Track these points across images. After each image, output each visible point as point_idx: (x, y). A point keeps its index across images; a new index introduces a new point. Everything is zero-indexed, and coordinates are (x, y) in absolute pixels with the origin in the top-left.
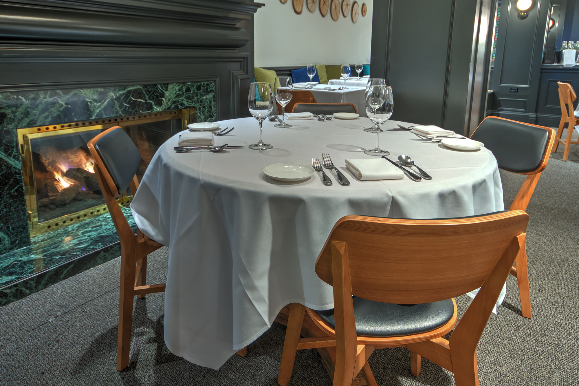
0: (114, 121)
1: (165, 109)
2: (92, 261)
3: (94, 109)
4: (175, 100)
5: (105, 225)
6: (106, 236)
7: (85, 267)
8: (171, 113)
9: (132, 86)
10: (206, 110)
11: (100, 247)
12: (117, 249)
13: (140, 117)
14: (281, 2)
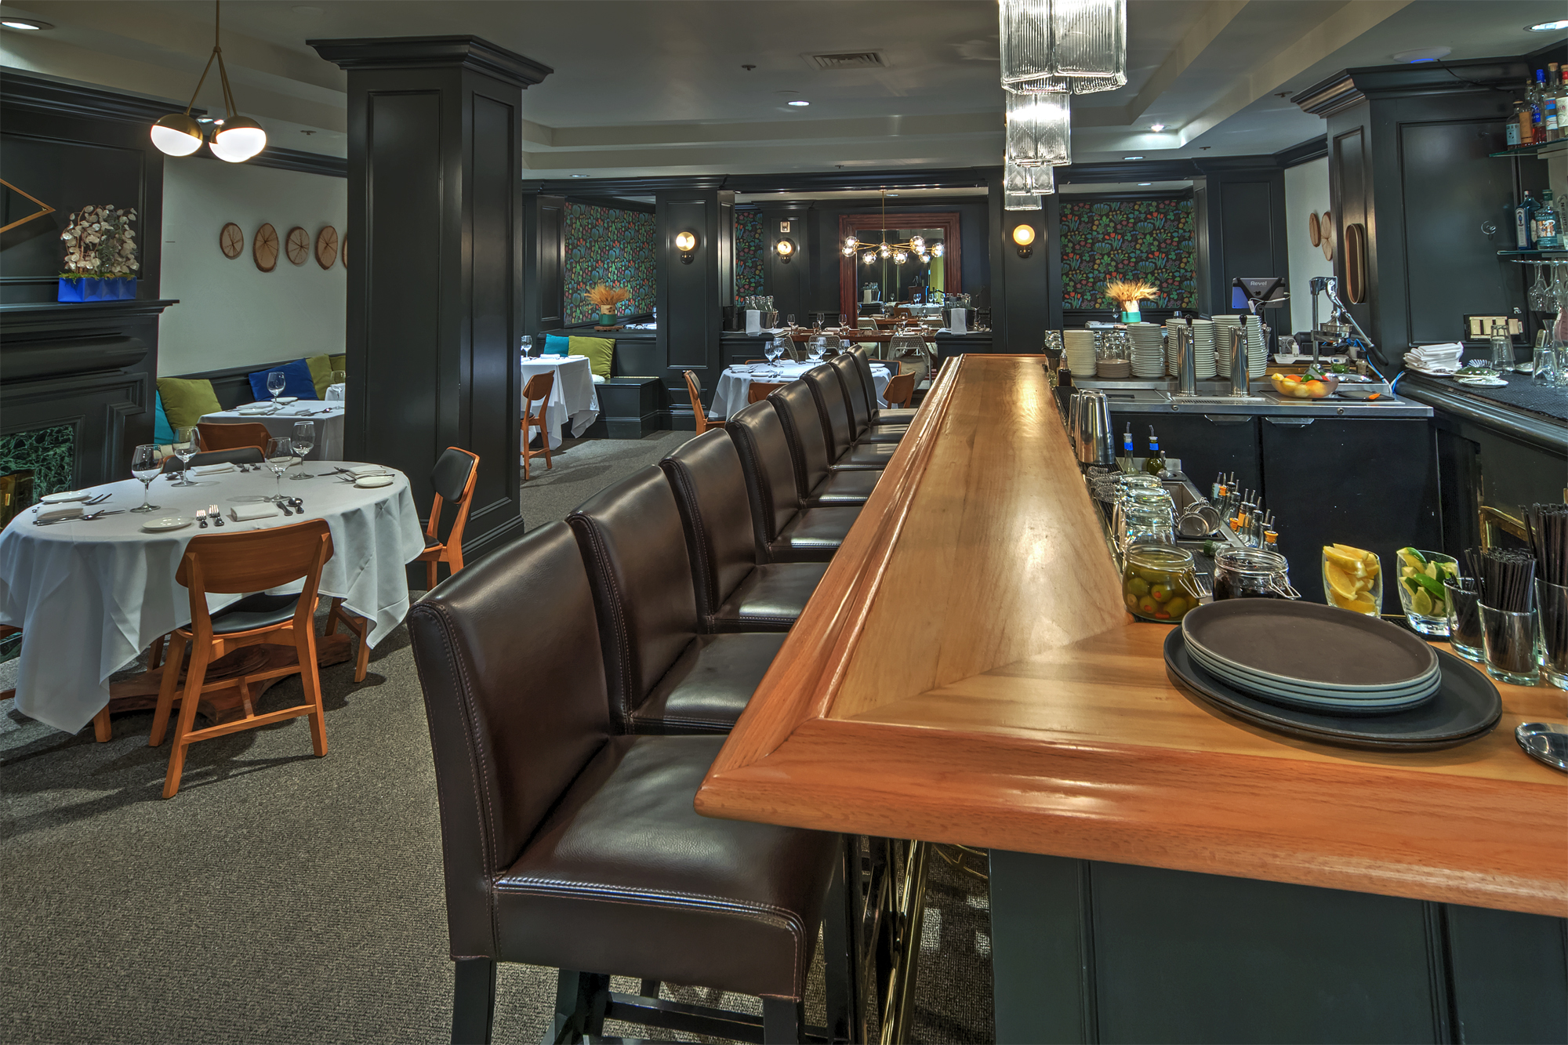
10: (53, 472)
14: (227, 255)
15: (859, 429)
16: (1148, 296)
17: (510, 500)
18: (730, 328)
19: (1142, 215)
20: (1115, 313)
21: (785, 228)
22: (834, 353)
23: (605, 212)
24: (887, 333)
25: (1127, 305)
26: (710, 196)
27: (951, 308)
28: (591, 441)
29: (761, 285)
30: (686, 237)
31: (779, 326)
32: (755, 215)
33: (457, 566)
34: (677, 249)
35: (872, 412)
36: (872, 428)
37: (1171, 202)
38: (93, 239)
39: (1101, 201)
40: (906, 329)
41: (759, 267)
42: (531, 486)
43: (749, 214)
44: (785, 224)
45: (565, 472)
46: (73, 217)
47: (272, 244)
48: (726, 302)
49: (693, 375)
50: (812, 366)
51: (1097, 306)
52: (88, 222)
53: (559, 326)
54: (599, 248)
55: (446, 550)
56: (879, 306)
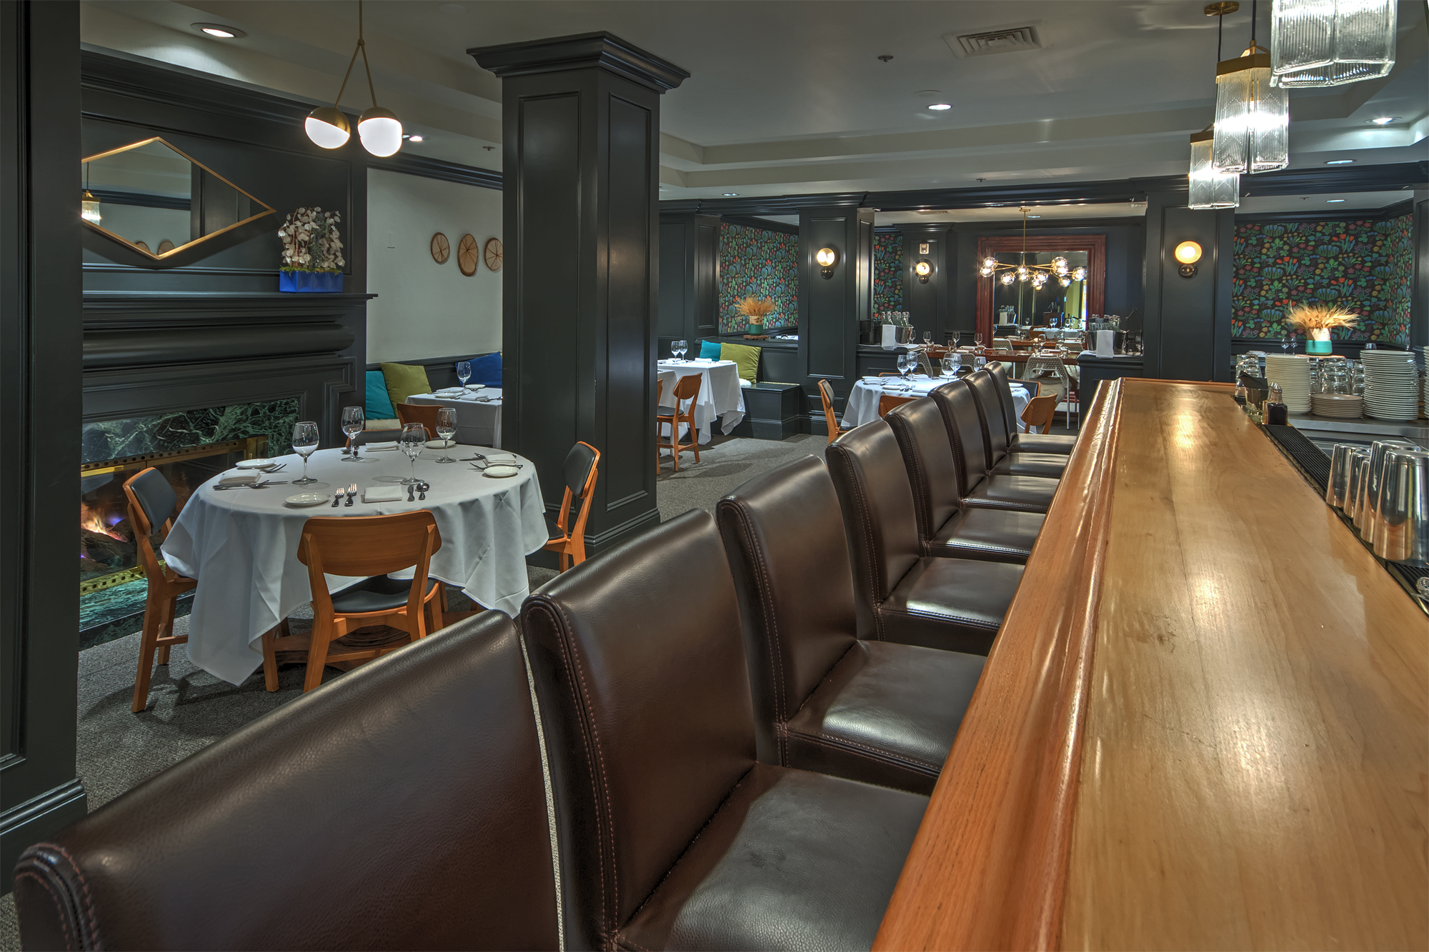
0: (144, 460)
1: (217, 441)
2: (97, 637)
3: (114, 447)
4: (234, 427)
5: (115, 599)
6: (117, 609)
7: (87, 644)
8: (228, 445)
9: (172, 413)
10: (283, 438)
11: (110, 619)
12: (131, 623)
13: (179, 452)
14: (436, 261)
15: (995, 455)
16: (1344, 324)
17: (646, 494)
18: (867, 342)
19: (1270, 260)
20: (1284, 343)
21: (925, 250)
22: (969, 371)
23: (758, 233)
24: (1022, 353)
25: (1315, 332)
26: (850, 213)
27: (1097, 329)
28: (738, 439)
29: (900, 304)
30: (827, 253)
31: (915, 342)
32: (895, 237)
33: (580, 559)
34: (818, 265)
35: (1012, 435)
36: (1011, 455)
37: (1364, 223)
38: (303, 237)
39: (1274, 222)
40: (1043, 350)
41: (899, 287)
42: (679, 478)
43: (890, 236)
44: (924, 246)
45: (710, 466)
46: (289, 217)
47: (473, 252)
48: (864, 317)
49: (827, 385)
50: (945, 382)
51: (1262, 335)
52: (300, 222)
53: (714, 335)
54: (753, 265)
55: (570, 543)
56: (1014, 328)
